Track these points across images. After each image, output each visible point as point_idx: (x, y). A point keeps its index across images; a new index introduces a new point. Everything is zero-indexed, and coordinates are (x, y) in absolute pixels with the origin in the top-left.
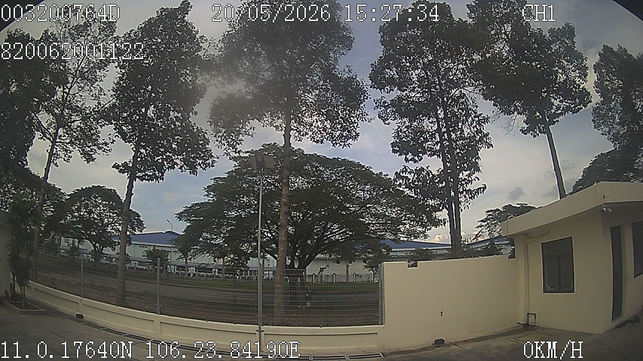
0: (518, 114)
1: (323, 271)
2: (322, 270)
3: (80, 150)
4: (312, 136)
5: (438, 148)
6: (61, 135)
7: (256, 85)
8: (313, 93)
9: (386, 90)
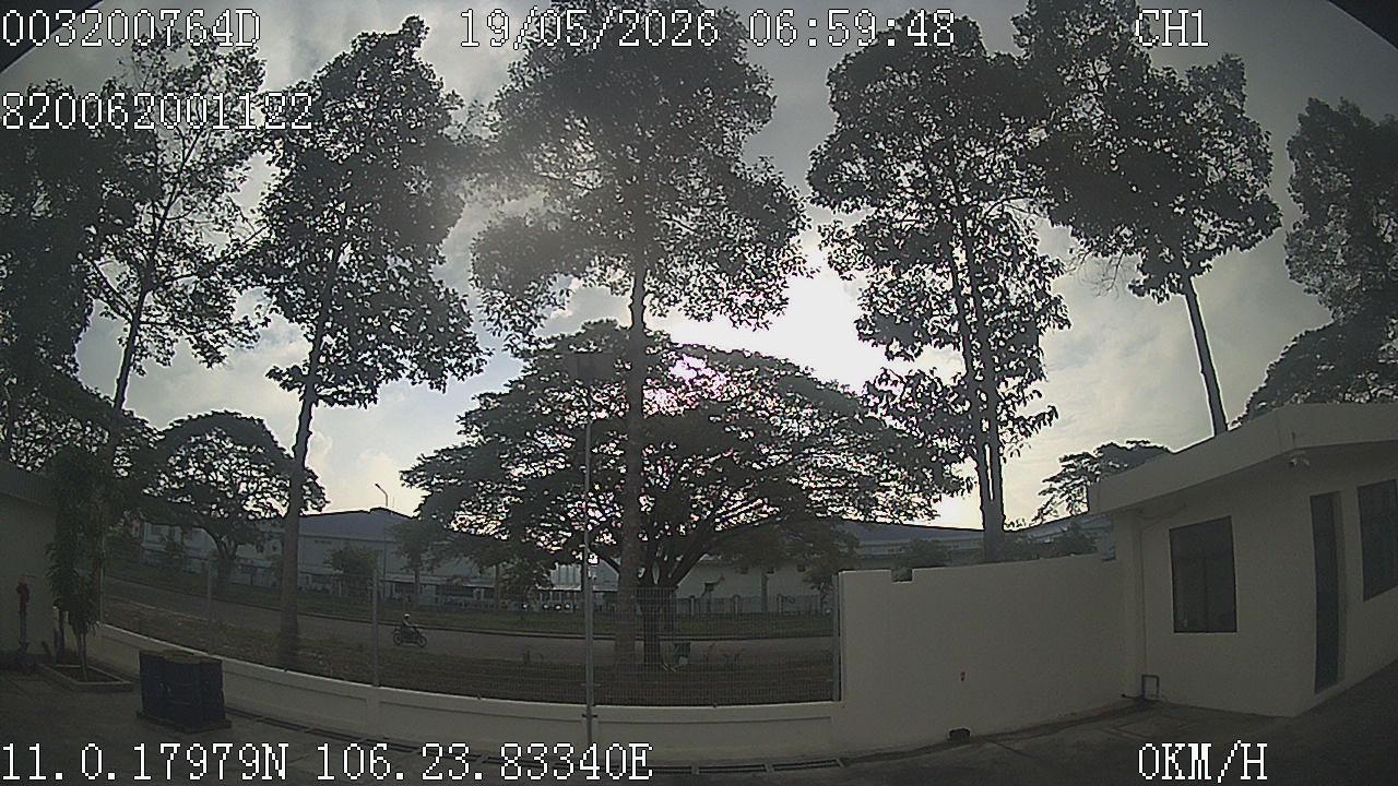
0: (1124, 252)
1: (711, 590)
2: (709, 587)
3: (193, 339)
4: (689, 305)
5: (955, 328)
6: (150, 307)
7: (568, 198)
8: (690, 214)
9: (845, 208)
